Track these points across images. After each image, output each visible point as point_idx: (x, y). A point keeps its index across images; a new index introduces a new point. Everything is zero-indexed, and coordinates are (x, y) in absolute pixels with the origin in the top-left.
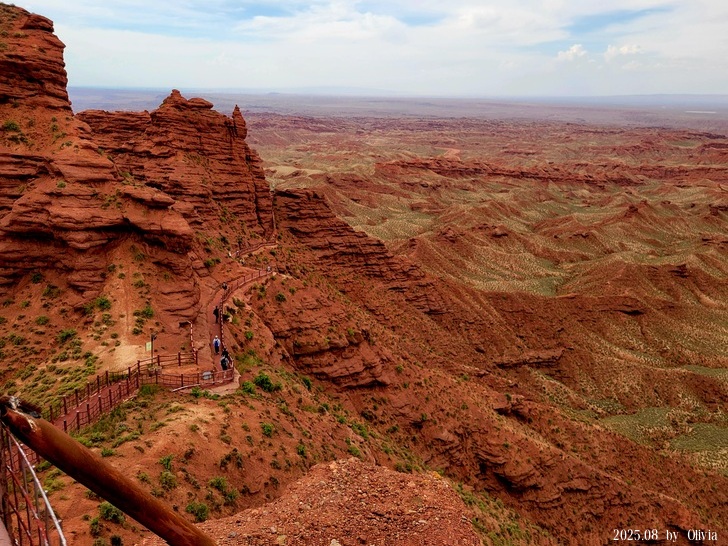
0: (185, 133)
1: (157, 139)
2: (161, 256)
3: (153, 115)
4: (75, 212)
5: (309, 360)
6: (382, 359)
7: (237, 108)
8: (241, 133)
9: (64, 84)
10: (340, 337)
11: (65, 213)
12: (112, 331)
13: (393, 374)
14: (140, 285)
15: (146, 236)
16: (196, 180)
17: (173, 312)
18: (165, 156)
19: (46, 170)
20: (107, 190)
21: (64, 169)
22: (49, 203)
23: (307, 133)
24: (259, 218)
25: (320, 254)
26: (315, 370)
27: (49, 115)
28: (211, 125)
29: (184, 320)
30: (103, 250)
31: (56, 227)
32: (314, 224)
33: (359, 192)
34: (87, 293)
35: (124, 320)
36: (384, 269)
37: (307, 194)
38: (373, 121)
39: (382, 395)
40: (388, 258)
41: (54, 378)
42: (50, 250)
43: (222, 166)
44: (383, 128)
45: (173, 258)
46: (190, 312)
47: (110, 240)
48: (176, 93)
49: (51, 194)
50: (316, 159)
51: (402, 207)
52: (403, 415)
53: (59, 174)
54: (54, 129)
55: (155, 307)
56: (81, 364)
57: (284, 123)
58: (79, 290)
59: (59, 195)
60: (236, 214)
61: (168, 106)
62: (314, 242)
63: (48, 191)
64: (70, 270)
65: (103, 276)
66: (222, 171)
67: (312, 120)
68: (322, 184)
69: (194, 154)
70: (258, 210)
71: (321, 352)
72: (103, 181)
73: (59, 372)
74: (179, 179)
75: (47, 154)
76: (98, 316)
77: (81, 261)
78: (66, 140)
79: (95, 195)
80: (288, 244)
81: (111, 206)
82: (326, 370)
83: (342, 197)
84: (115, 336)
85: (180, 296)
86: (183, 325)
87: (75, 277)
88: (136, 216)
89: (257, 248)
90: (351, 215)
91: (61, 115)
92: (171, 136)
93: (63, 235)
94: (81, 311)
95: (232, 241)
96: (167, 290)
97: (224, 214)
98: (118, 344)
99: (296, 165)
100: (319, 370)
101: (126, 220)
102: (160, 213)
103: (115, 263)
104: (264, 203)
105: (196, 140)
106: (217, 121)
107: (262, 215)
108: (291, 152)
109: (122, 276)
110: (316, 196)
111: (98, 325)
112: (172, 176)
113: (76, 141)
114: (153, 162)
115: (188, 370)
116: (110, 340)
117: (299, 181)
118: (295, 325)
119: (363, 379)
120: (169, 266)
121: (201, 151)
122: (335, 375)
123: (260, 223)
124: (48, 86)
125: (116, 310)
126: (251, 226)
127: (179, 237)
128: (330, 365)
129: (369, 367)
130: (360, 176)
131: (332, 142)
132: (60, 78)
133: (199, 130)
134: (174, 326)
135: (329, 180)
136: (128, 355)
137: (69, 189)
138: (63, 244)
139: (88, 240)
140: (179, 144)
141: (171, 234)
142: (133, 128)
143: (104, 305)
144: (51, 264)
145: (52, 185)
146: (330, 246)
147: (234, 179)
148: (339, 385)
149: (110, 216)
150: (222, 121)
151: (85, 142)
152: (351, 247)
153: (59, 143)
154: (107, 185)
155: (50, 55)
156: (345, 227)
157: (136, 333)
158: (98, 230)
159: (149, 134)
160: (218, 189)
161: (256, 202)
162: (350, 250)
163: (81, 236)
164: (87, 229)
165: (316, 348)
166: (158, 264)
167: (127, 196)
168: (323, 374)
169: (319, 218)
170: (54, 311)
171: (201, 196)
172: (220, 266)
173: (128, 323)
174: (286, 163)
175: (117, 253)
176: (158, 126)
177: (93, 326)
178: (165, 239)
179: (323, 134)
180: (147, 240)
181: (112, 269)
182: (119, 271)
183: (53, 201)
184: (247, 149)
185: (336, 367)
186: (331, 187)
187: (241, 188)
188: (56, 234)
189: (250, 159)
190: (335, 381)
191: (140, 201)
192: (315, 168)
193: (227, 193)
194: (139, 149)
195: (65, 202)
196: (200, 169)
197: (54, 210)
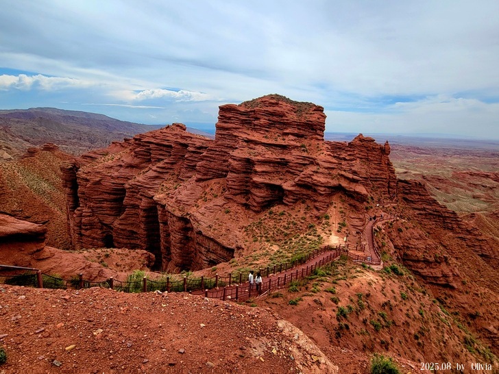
0: (361, 151)
1: (349, 153)
2: (352, 202)
3: (349, 144)
4: (321, 179)
5: (411, 263)
6: (453, 274)
7: (387, 142)
8: (387, 152)
9: (323, 131)
10: (430, 257)
11: (318, 179)
12: (329, 228)
13: (459, 284)
14: (342, 212)
15: (347, 192)
16: (363, 171)
17: (354, 226)
18: (351, 160)
19: (313, 162)
20: (334, 172)
21: (320, 163)
22: (313, 175)
23: (414, 154)
24: (389, 191)
25: (418, 212)
26: (413, 269)
27: (317, 142)
28: (373, 148)
29: (358, 231)
30: (329, 195)
31: (314, 184)
32: (417, 197)
33: (441, 185)
34: (321, 211)
35: (334, 225)
36: (455, 226)
37: (416, 183)
38: (454, 151)
39: (451, 293)
40: (459, 221)
41: (306, 241)
42: (310, 192)
43: (376, 166)
44: (460, 154)
45: (357, 204)
46: (361, 228)
47: (332, 192)
48: (361, 135)
49: (314, 172)
50: (417, 167)
51: (467, 196)
52: (464, 308)
53: (318, 164)
54: (318, 147)
55: (346, 222)
56: (316, 239)
57: (403, 149)
58: (318, 209)
59: (317, 172)
60: (379, 187)
61: (356, 140)
62: (415, 206)
63: (313, 170)
64: (315, 201)
65: (328, 206)
66: (375, 168)
67: (418, 149)
68: (419, 179)
69: (364, 160)
70: (389, 187)
71: (418, 261)
72: (333, 168)
73: (308, 239)
74: (356, 170)
75: (314, 156)
76: (324, 221)
77: (321, 198)
78: (322, 152)
79: (329, 174)
80: (401, 205)
81: (336, 178)
82: (419, 270)
83: (431, 186)
84: (330, 231)
85: (358, 220)
86: (357, 233)
87: (317, 204)
88: (344, 184)
89: (387, 204)
90: (434, 195)
91: (321, 142)
92: (355, 152)
93: (316, 187)
94: (318, 218)
95: (376, 199)
96: (353, 217)
97: (373, 187)
98: (331, 234)
99: (406, 168)
100: (416, 269)
101: (340, 185)
102: (355, 184)
103: (334, 202)
104: (392, 184)
105: (366, 154)
106: (377, 147)
107: (390, 190)
108: (404, 162)
109: (335, 207)
110: (420, 184)
111: (323, 224)
112: (353, 169)
113: (325, 152)
114: (346, 162)
115: (360, 254)
116: (328, 232)
117: (407, 176)
118: (406, 244)
119: (440, 281)
120: (355, 207)
121: (367, 159)
122: (424, 274)
123: (389, 193)
124: (318, 131)
125: (331, 221)
126: (384, 194)
127: (362, 195)
128: (422, 269)
129: (445, 276)
130: (442, 177)
131: (427, 159)
132: (322, 128)
133: (368, 150)
134: (354, 233)
135: (423, 177)
136: (335, 240)
137: (321, 170)
138: (315, 191)
139: (324, 191)
140: (358, 156)
141: (358, 193)
142: (339, 148)
143: (327, 218)
144: (309, 197)
145: (315, 168)
146: (424, 209)
147: (381, 172)
148: (425, 280)
149: (334, 182)
150: (379, 147)
151: (328, 153)
152: (436, 211)
153: (319, 152)
154: (335, 170)
155: (321, 120)
156: (434, 201)
157: (338, 231)
158: (329, 187)
159: (346, 151)
160: (372, 176)
161: (389, 183)
162: (435, 213)
163: (322, 189)
164: (325, 187)
165: (416, 258)
166: (350, 205)
167: (342, 175)
168: (418, 272)
169: (420, 195)
170: (308, 215)
171: (365, 178)
172: (372, 210)
173: (335, 227)
174: (401, 167)
175: (334, 197)
176: (351, 148)
178: (355, 195)
179: (422, 155)
180: (346, 194)
181: (331, 204)
182: (334, 205)
183: (315, 174)
184: (388, 160)
185: (425, 270)
186: (424, 180)
187: (382, 177)
188: (313, 187)
189: (389, 164)
190: (424, 277)
191: (347, 178)
192: (416, 171)
193: (376, 178)
194: (341, 156)
195: (319, 175)
196: (366, 167)
197: (314, 178)
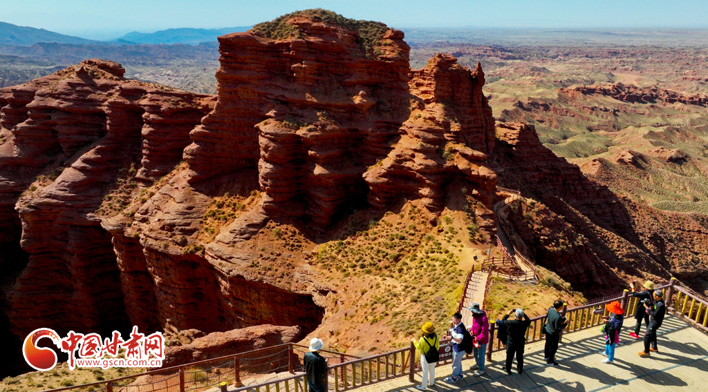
0: (443, 84)
1: (423, 89)
8: (481, 82)
12: (456, 237)
15: (467, 177)
17: (486, 228)
18: (429, 101)
22: (414, 156)
24: (487, 146)
25: (529, 174)
29: (492, 234)
32: (526, 151)
34: (435, 212)
35: (462, 232)
43: (465, 108)
61: (433, 65)
62: (525, 165)
63: (413, 148)
69: (447, 99)
70: (487, 140)
72: (440, 141)
73: (433, 260)
76: (445, 228)
78: (415, 112)
84: (459, 241)
86: (492, 237)
87: (428, 202)
88: (462, 165)
94: (434, 223)
96: (481, 213)
98: (462, 246)
104: (491, 134)
105: (449, 89)
107: (489, 144)
110: (529, 129)
111: (447, 233)
116: (456, 243)
120: (481, 198)
121: (452, 97)
123: (487, 150)
125: (456, 224)
127: (490, 180)
133: (452, 82)
134: (488, 237)
136: (471, 254)
141: (485, 178)
143: (449, 222)
147: (473, 117)
150: (468, 74)
152: (552, 169)
154: (443, 143)
156: (549, 153)
157: (471, 241)
159: (417, 85)
160: (463, 125)
161: (486, 134)
162: (552, 172)
164: (436, 173)
166: (474, 196)
167: (456, 151)
170: (417, 221)
173: (464, 234)
176: (424, 79)
177: (443, 232)
178: (481, 181)
180: (466, 180)
183: (416, 154)
187: (477, 124)
189: (484, 101)
191: (464, 156)
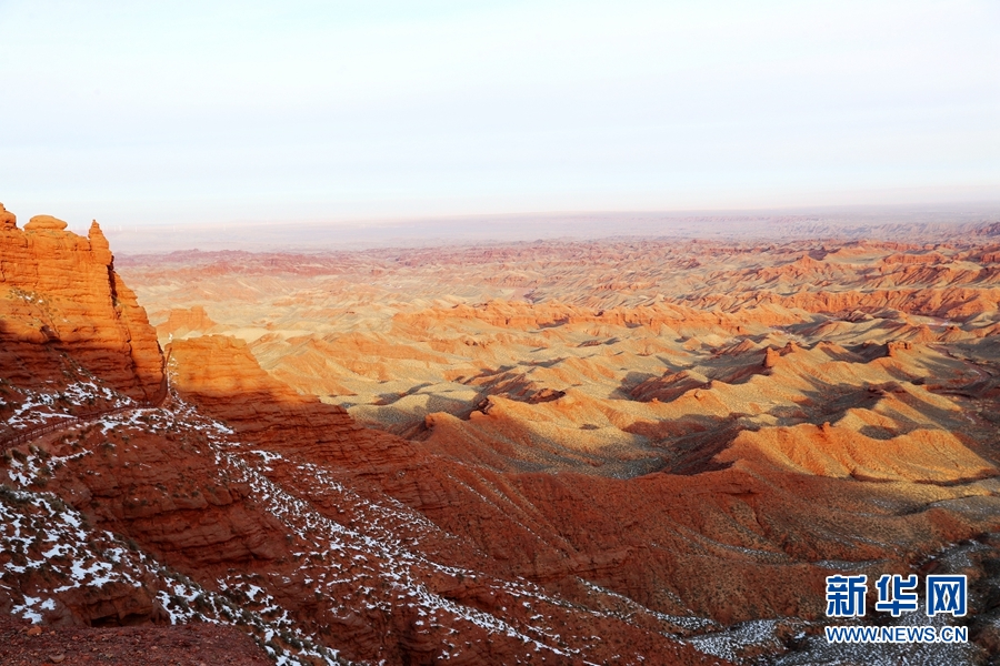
5: (146, 525)
6: (264, 528)
10: (195, 496)
13: (279, 546)
25: (240, 428)
26: (155, 538)
32: (230, 385)
33: (364, 359)
39: (260, 572)
40: (354, 431)
50: (301, 316)
51: (432, 377)
60: (96, 371)
62: (230, 411)
67: (300, 258)
68: (304, 350)
70: (136, 366)
71: (163, 515)
82: (171, 537)
90: (348, 393)
100: (161, 538)
104: (146, 357)
108: (264, 308)
118: (126, 481)
119: (230, 550)
122: (184, 544)
128: (177, 531)
129: (240, 536)
130: (367, 335)
131: (331, 289)
135: (315, 343)
146: (258, 416)
148: (193, 557)
162: (292, 422)
165: (156, 508)
168: (166, 542)
169: (238, 377)
174: (254, 325)
185: (187, 534)
190: (188, 552)
192: (298, 328)
